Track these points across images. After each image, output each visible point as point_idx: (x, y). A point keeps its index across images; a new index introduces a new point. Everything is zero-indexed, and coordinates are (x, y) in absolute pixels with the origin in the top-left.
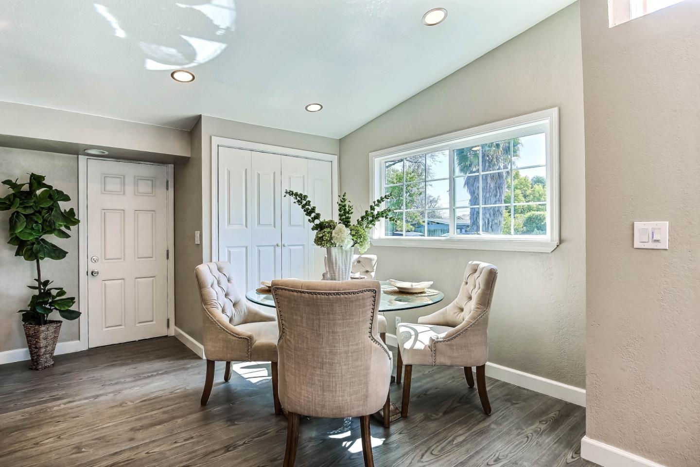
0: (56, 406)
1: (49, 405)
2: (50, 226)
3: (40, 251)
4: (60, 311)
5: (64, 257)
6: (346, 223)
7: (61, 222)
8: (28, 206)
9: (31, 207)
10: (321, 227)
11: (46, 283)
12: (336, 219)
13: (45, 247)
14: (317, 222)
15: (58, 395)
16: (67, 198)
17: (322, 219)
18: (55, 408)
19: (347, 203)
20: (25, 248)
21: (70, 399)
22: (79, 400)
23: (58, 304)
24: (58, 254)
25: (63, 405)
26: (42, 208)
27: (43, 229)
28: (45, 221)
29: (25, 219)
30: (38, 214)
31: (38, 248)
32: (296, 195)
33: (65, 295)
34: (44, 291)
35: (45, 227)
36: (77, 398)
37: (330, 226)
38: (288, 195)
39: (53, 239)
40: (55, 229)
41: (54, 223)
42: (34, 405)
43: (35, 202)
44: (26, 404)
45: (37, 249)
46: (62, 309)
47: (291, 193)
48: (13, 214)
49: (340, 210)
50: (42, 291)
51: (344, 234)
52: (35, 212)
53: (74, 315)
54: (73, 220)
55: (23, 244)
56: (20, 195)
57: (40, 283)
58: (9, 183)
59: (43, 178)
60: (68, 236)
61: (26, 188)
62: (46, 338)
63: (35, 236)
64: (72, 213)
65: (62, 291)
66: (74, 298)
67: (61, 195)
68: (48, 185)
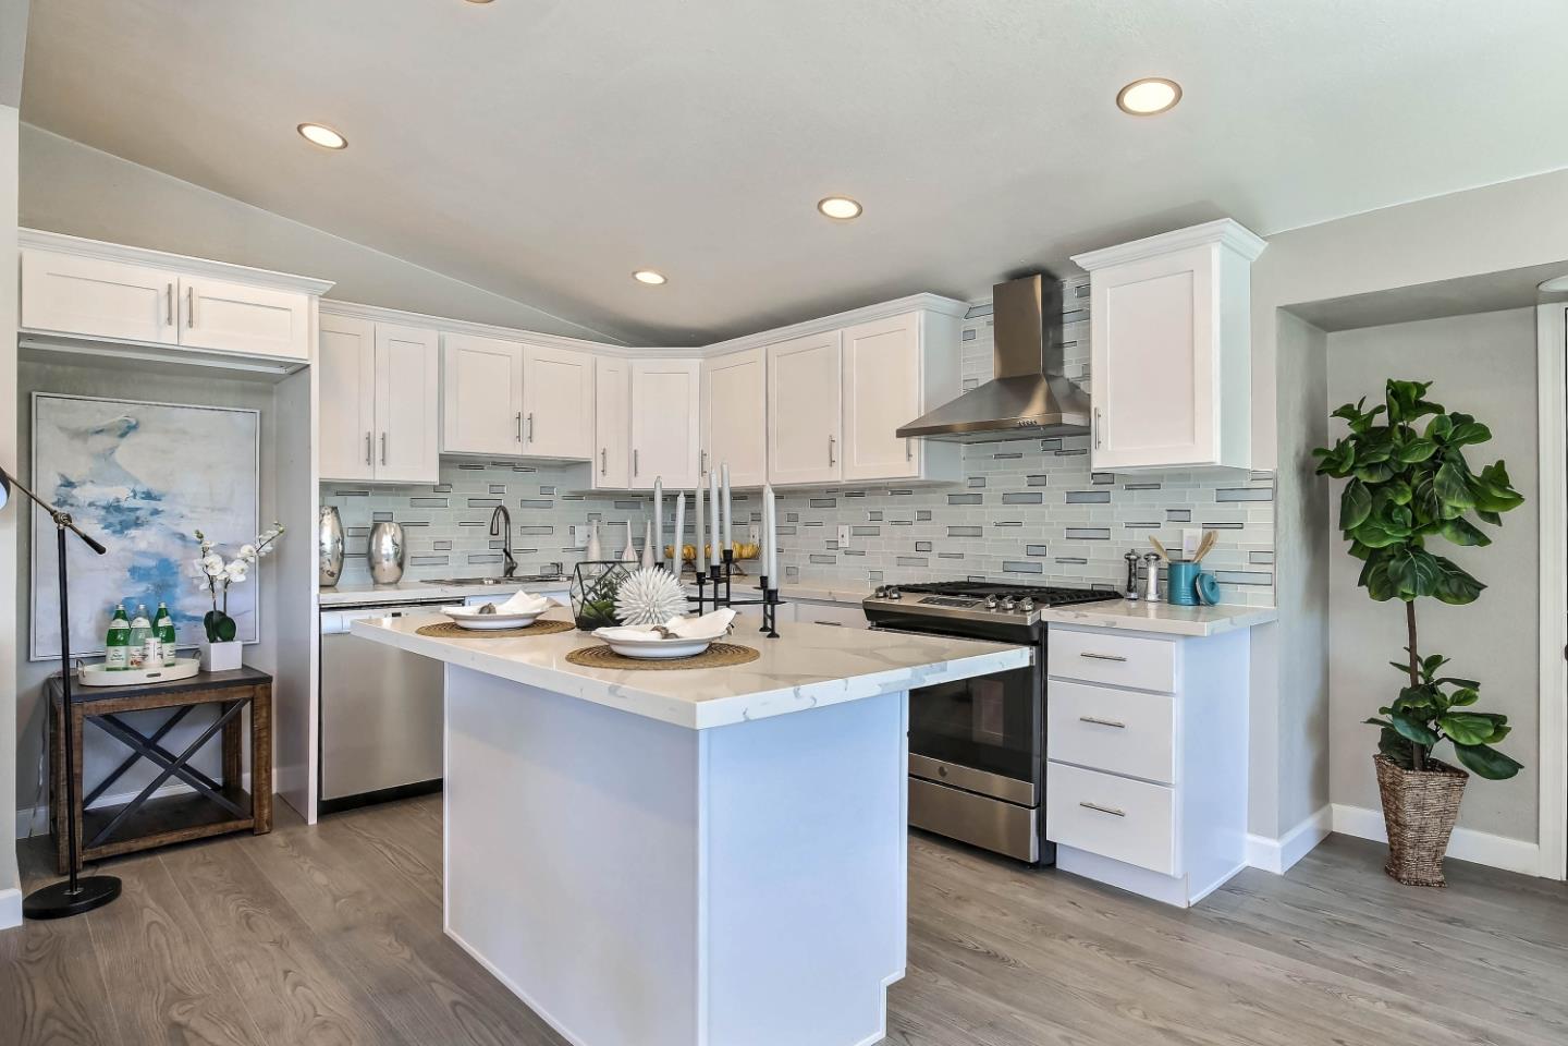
0: (1364, 995)
1: (1357, 983)
2: (1429, 513)
3: (1402, 578)
4: (1458, 745)
5: (1474, 597)
7: (1459, 500)
8: (1379, 463)
9: (1385, 463)
11: (1435, 661)
13: (1420, 568)
15: (1392, 970)
16: (1482, 434)
18: (1361, 1002)
20: (1374, 568)
21: (1412, 1001)
22: (1428, 1017)
23: (1453, 725)
24: (1462, 587)
25: (1383, 1004)
26: (1412, 467)
27: (1415, 521)
28: (1417, 498)
29: (1371, 497)
30: (1403, 483)
31: (1400, 571)
33: (1474, 705)
34: (1426, 682)
35: (1418, 515)
36: (1429, 1007)
39: (1440, 544)
40: (1443, 522)
41: (1441, 506)
42: (1329, 964)
43: (1393, 452)
44: (1314, 953)
45: (1397, 570)
46: (1463, 741)
48: (1349, 485)
50: (1421, 681)
52: (1396, 476)
53: (1497, 766)
54: (1497, 494)
55: (1373, 558)
56: (1369, 438)
57: (1415, 658)
58: (1347, 412)
59: (1421, 389)
60: (1483, 540)
61: (1381, 420)
62: (1420, 807)
63: (1393, 538)
64: (1498, 475)
65: (1469, 689)
66: (1503, 719)
67: (1468, 428)
68: (1435, 406)
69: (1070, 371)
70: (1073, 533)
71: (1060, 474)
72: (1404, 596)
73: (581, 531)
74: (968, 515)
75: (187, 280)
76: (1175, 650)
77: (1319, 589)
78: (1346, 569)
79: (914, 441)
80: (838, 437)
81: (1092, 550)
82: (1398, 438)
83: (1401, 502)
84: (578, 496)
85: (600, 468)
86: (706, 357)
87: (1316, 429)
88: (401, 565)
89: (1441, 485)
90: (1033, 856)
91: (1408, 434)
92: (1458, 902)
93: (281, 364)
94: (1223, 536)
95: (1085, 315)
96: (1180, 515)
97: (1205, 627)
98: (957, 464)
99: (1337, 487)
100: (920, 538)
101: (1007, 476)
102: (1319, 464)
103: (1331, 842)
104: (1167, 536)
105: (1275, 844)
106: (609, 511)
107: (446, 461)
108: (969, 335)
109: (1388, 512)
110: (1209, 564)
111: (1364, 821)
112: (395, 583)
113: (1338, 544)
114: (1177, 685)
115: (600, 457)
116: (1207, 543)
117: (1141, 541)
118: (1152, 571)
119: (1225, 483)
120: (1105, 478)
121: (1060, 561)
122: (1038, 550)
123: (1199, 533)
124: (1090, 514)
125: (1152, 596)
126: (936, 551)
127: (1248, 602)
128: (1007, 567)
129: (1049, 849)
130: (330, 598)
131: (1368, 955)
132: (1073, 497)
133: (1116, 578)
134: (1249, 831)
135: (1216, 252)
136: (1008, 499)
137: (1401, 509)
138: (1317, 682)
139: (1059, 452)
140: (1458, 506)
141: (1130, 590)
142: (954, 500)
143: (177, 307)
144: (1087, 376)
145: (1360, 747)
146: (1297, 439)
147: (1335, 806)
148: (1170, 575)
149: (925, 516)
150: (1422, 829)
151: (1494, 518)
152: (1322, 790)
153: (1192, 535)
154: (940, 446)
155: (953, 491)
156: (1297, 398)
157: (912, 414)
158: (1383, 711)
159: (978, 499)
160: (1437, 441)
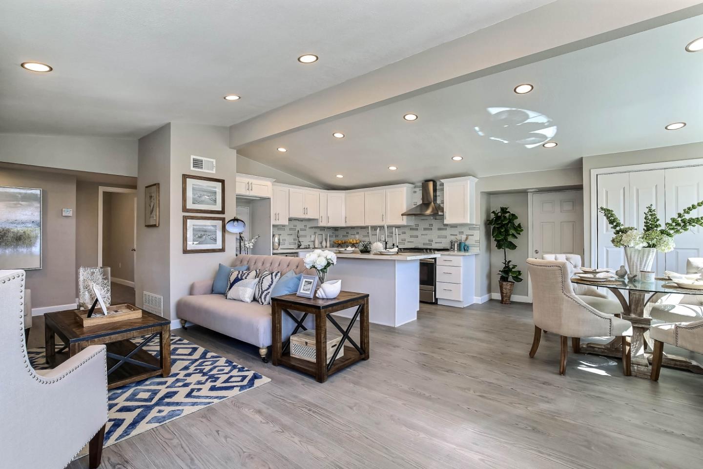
2: (507, 233)
5: (515, 249)
8: (499, 223)
11: (510, 261)
14: (618, 228)
16: (517, 218)
23: (512, 273)
24: (513, 246)
26: (505, 224)
27: (505, 234)
28: (505, 230)
29: (497, 230)
33: (516, 269)
34: (508, 266)
39: (510, 239)
40: (510, 235)
41: (509, 231)
43: (502, 221)
46: (513, 276)
48: (494, 227)
51: (631, 238)
52: (502, 226)
53: (519, 280)
54: (519, 229)
55: (498, 241)
56: (498, 217)
57: (506, 261)
58: (493, 212)
59: (506, 209)
60: (516, 238)
61: (500, 214)
62: (506, 289)
63: (501, 238)
64: (519, 226)
65: (514, 266)
66: (520, 271)
67: (514, 216)
68: (509, 212)
69: (438, 202)
70: (439, 237)
71: (436, 224)
72: (503, 248)
73: (313, 236)
74: (414, 233)
75: (251, 181)
76: (461, 258)
77: (489, 248)
78: (494, 244)
79: (404, 216)
80: (384, 214)
81: (443, 240)
82: (503, 218)
83: (502, 230)
84: (312, 228)
85: (321, 220)
86: (346, 193)
87: (488, 215)
88: (279, 245)
89: (509, 227)
90: (434, 301)
91: (505, 217)
92: (511, 306)
93: (260, 198)
94: (470, 237)
95: (442, 190)
96: (462, 233)
97: (467, 254)
98: (412, 222)
99: (492, 227)
100: (403, 238)
101: (423, 224)
102: (488, 223)
103: (491, 300)
104: (459, 237)
105: (480, 298)
106: (318, 232)
107: (290, 220)
108: (415, 192)
109: (500, 233)
110: (467, 243)
111: (497, 296)
112: (277, 249)
113: (493, 239)
114: (462, 265)
115: (321, 218)
116: (467, 239)
117: (453, 238)
118: (456, 245)
119: (470, 226)
120: (447, 225)
121: (436, 243)
122: (431, 241)
123: (465, 237)
124: (443, 233)
125: (456, 249)
126: (407, 241)
127: (474, 250)
128: (424, 244)
129: (436, 300)
130: (275, 251)
131: (494, 311)
132: (440, 229)
133: (448, 247)
134: (476, 296)
135: (469, 182)
136: (425, 229)
137: (503, 232)
138: (488, 268)
139: (436, 219)
140: (512, 231)
141: (451, 248)
142: (411, 229)
143: (249, 187)
144: (443, 202)
145: (496, 279)
146: (484, 217)
147: (492, 293)
148: (460, 245)
149: (404, 233)
150: (506, 293)
151: (519, 234)
152: (489, 290)
153: (464, 237)
154: (410, 217)
155: (411, 227)
156: (484, 209)
157: (404, 210)
158: (500, 271)
159: (417, 229)
160: (509, 219)
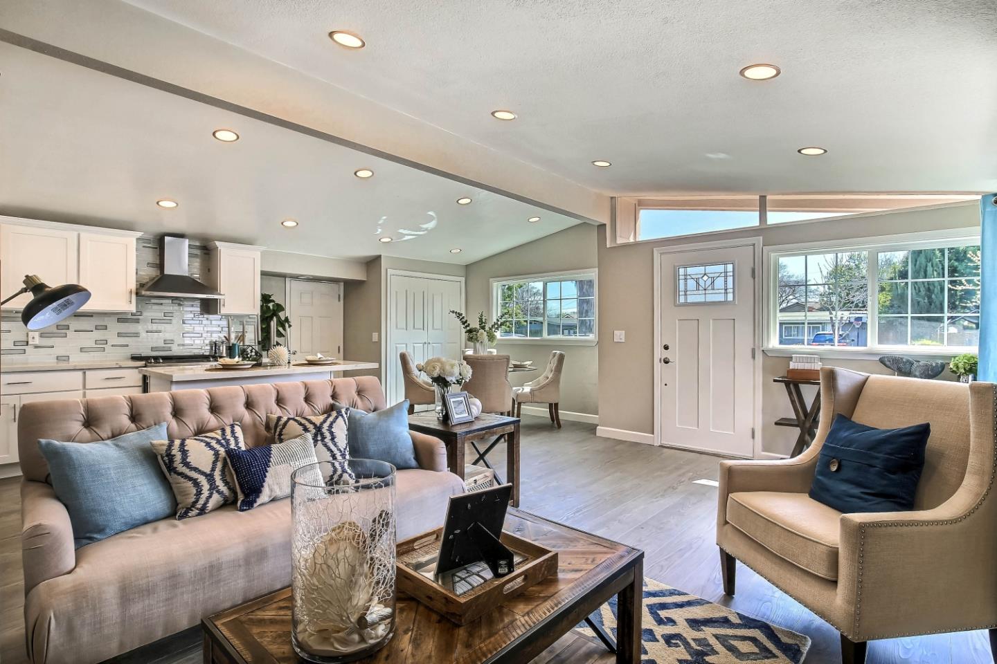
6: (483, 328)
10: (470, 331)
12: (478, 327)
14: (468, 328)
16: (284, 309)
17: (471, 326)
19: (484, 318)
32: (456, 313)
37: (475, 331)
38: (451, 313)
47: (453, 312)
49: (480, 321)
51: (483, 335)
54: (286, 324)
59: (270, 296)
67: (279, 307)
68: (273, 301)
70: (186, 333)
74: (130, 327)
100: (99, 338)
122: (169, 342)
128: (153, 349)
136: (154, 321)
142: (119, 320)
149: (102, 327)
151: (287, 331)
155: (121, 317)
160: (273, 310)
